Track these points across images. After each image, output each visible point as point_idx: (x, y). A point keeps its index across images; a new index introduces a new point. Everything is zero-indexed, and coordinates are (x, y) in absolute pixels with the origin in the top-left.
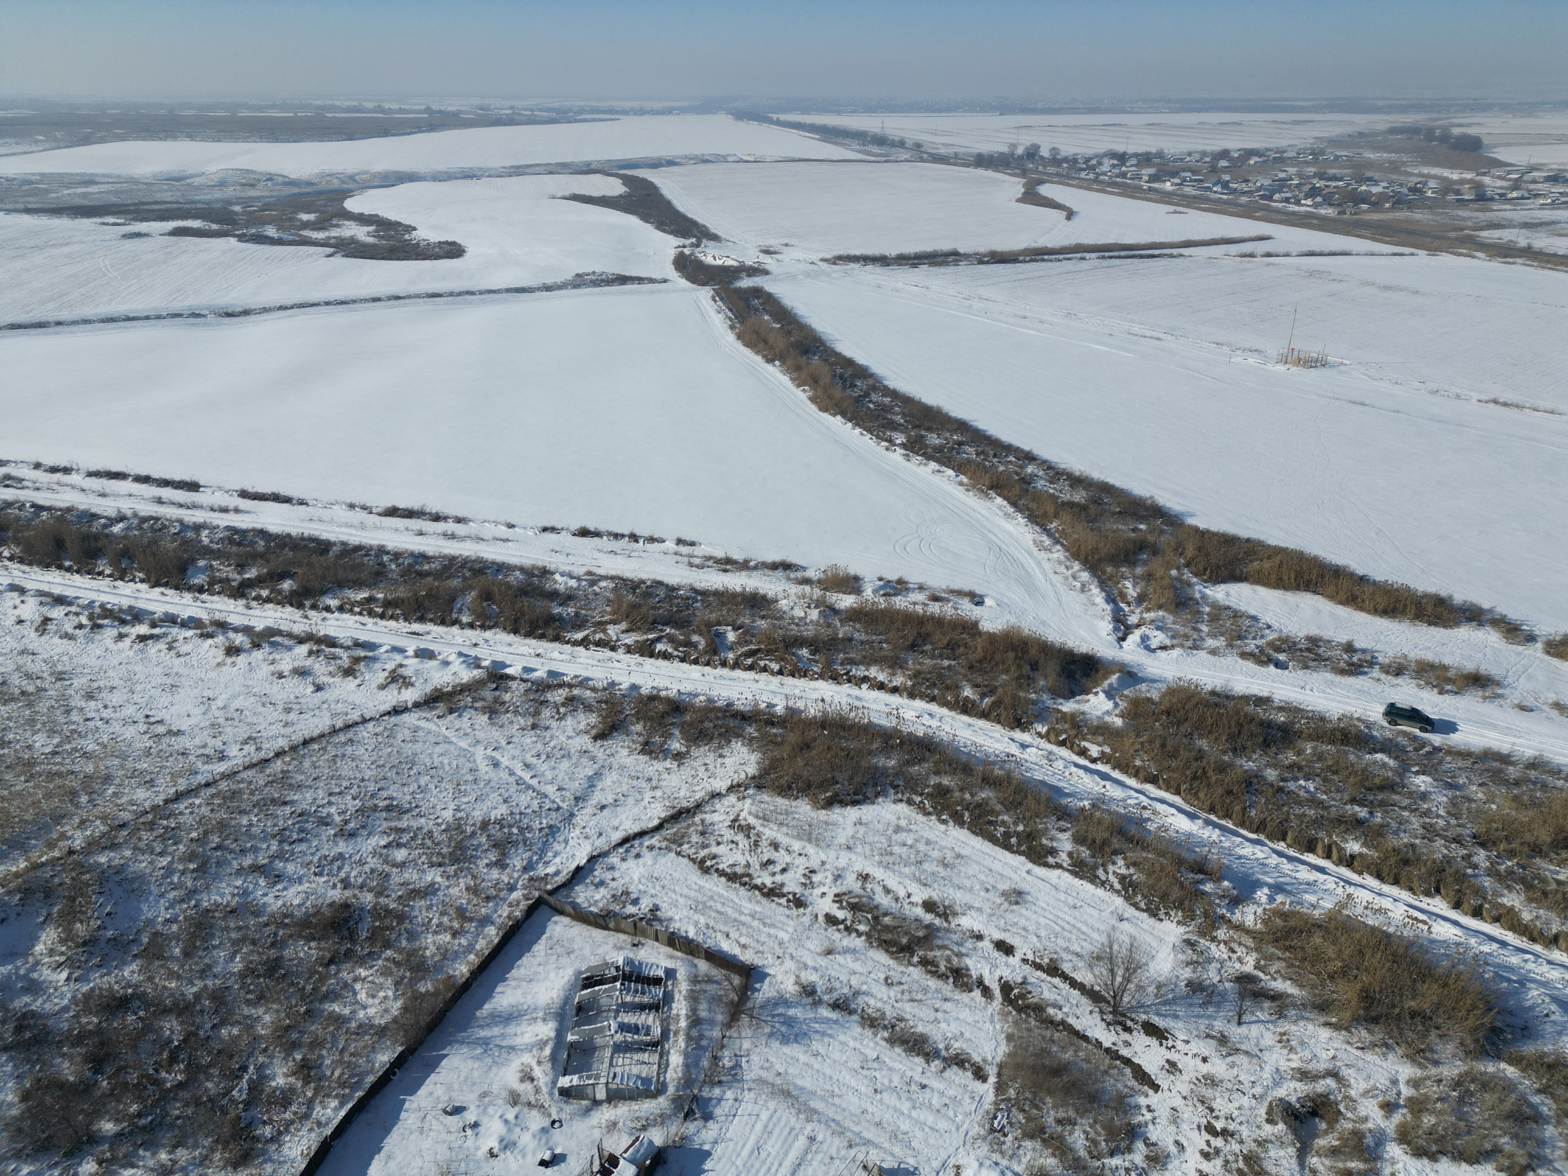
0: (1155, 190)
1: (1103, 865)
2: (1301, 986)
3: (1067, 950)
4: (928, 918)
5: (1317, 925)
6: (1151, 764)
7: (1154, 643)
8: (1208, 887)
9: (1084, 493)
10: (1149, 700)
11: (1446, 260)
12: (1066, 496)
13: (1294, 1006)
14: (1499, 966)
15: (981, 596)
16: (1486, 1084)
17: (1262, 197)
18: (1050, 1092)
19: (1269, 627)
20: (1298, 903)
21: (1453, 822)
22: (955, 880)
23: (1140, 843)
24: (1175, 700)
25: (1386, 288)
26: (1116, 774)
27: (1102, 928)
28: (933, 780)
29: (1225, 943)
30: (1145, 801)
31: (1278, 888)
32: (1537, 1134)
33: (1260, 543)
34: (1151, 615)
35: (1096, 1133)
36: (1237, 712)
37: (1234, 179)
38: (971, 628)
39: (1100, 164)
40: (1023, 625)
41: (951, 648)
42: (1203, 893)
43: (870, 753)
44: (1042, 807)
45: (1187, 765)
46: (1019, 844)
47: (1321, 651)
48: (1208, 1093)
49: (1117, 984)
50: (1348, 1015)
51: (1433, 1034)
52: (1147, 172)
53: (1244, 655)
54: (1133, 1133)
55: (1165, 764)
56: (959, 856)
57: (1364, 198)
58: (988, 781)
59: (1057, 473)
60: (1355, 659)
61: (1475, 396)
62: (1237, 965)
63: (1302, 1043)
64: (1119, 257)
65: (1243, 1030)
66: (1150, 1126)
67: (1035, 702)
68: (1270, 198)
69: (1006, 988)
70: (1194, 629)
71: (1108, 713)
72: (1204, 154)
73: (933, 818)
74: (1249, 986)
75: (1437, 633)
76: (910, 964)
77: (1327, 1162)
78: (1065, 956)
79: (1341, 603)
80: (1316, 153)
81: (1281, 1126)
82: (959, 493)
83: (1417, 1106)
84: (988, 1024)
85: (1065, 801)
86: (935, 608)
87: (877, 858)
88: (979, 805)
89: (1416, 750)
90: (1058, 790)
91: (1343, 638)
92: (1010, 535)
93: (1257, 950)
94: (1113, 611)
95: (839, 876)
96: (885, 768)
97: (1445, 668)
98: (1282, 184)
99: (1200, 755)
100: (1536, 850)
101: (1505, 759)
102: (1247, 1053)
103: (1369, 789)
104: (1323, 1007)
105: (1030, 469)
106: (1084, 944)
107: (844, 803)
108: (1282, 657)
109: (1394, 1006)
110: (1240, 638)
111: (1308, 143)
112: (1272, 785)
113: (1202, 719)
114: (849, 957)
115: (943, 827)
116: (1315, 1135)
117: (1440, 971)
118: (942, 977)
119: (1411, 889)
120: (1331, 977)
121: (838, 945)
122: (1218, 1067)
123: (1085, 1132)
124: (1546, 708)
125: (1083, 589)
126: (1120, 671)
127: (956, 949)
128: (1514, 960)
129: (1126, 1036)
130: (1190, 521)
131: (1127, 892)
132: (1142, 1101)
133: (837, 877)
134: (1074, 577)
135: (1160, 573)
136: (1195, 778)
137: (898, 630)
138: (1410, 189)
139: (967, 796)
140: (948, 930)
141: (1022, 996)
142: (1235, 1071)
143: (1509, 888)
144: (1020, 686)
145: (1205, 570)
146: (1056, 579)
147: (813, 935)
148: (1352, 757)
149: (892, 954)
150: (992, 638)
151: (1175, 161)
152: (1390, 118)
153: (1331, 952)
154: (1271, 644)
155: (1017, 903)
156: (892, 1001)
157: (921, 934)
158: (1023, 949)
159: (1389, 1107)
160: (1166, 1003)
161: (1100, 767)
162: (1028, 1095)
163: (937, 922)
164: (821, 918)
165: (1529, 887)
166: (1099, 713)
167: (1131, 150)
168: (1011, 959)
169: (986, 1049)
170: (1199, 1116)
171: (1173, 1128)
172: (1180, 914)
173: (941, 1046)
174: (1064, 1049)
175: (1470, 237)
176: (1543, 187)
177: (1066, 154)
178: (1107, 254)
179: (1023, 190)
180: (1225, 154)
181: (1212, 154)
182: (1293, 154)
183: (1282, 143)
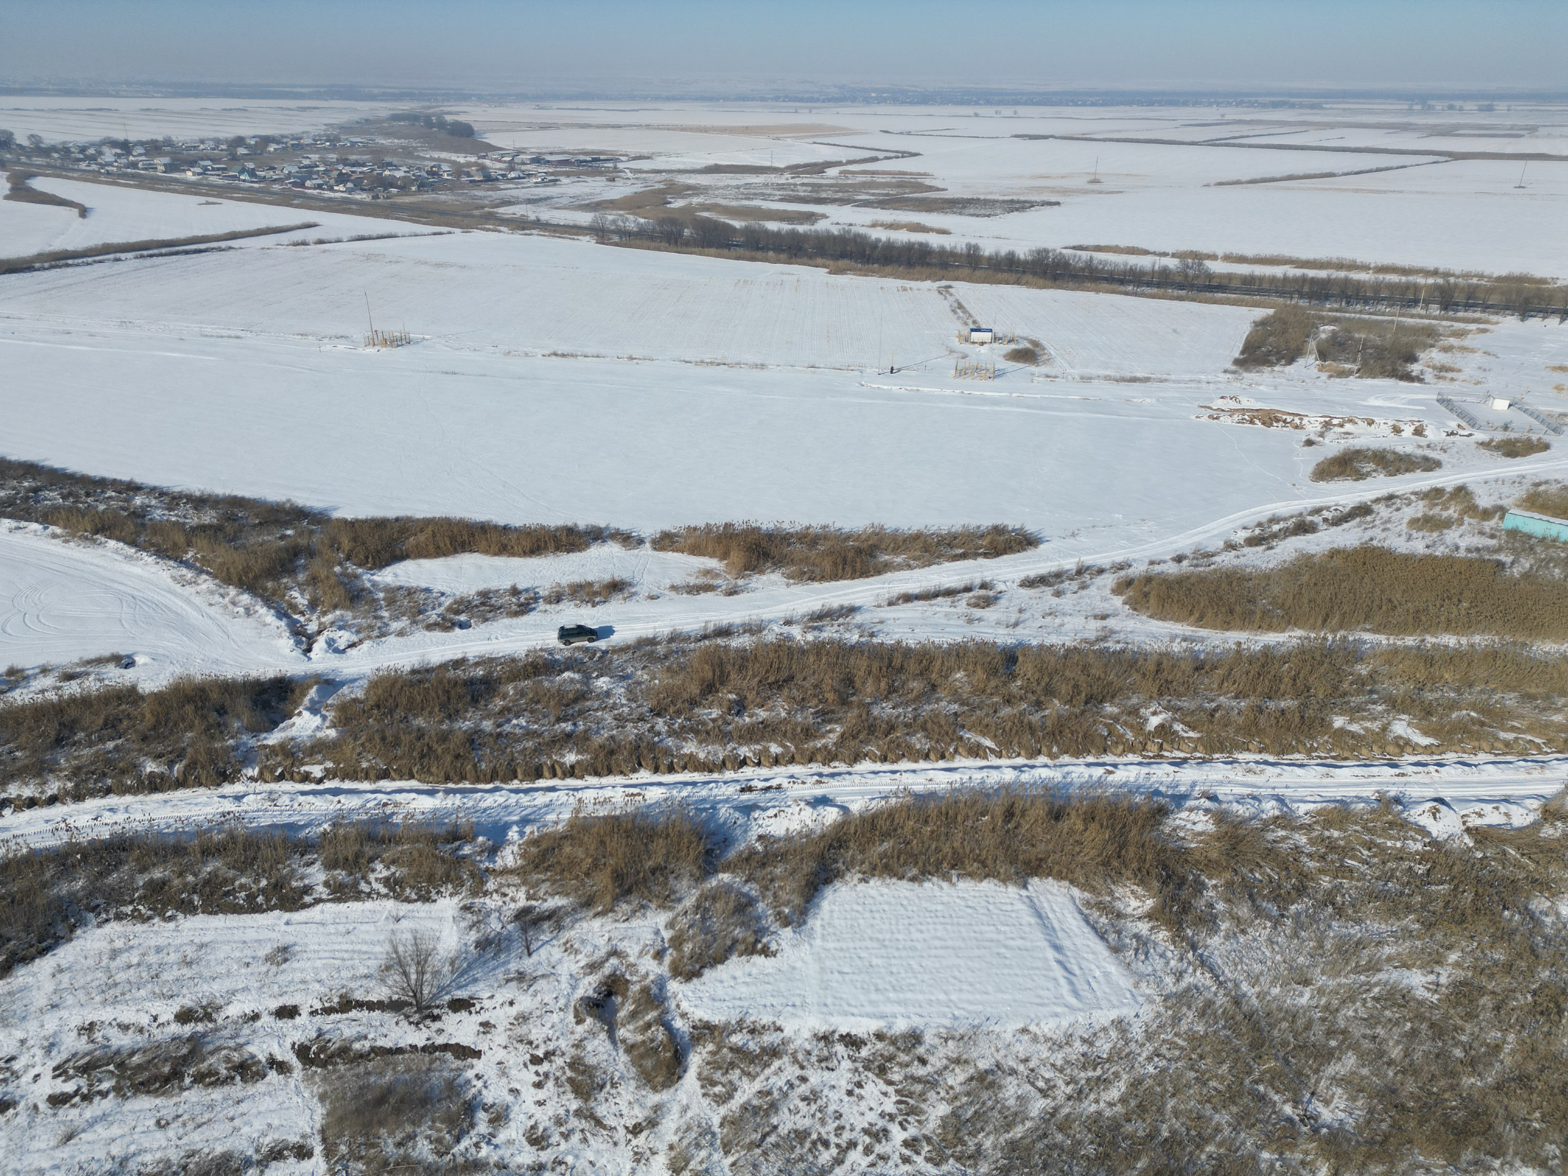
0: (177, 181)
1: (364, 878)
2: (567, 895)
3: (354, 978)
4: (187, 1029)
5: (564, 837)
6: (378, 760)
7: (342, 644)
8: (467, 850)
9: (213, 513)
10: (355, 700)
11: (478, 236)
12: (193, 520)
13: (567, 914)
14: (696, 802)
15: (129, 656)
16: (713, 896)
17: (294, 184)
18: (381, 1123)
19: (443, 594)
20: (545, 826)
21: (634, 705)
22: (206, 973)
23: (392, 840)
24: (380, 691)
25: (438, 265)
26: (347, 785)
27: (382, 938)
28: (141, 880)
29: (496, 891)
30: (383, 798)
31: (524, 821)
32: (754, 914)
33: (409, 520)
34: (329, 618)
35: (439, 1130)
36: (441, 682)
37: (260, 167)
38: (131, 695)
39: (100, 153)
40: (192, 671)
41: (112, 727)
42: (464, 857)
43: (44, 885)
44: (281, 851)
45: (412, 749)
46: (268, 900)
47: (493, 601)
48: (522, 1030)
49: (413, 982)
50: (608, 898)
51: (671, 878)
52: (160, 162)
53: (430, 627)
54: (470, 1108)
55: (391, 755)
56: (202, 946)
57: (389, 183)
58: (208, 851)
59: (174, 498)
60: (522, 600)
61: (540, 352)
62: (512, 905)
63: (583, 942)
64: (161, 255)
65: (535, 957)
66: (484, 1092)
67: (235, 748)
68: (303, 185)
69: (302, 1052)
70: (376, 618)
71: (318, 728)
72: (218, 141)
73: (156, 920)
74: (528, 918)
75: (575, 557)
76: (182, 1089)
77: (631, 1027)
78: (353, 985)
79: (495, 554)
80: (333, 140)
81: (589, 1020)
82: (57, 547)
83: (677, 942)
84: (295, 1099)
85: (302, 835)
86: (73, 688)
87: (98, 999)
88: (207, 882)
89: (591, 659)
90: (292, 827)
91: (507, 585)
92: (141, 578)
93: (524, 883)
94: (288, 625)
95: (52, 1045)
96: (72, 894)
97: (590, 584)
98: (309, 171)
99: (421, 734)
100: (693, 703)
101: (652, 642)
102: (543, 976)
103: (567, 705)
104: (588, 903)
105: (138, 501)
106: (369, 963)
107: (27, 960)
108: (463, 618)
109: (638, 873)
110: (420, 612)
111: (321, 130)
112: (491, 735)
113: (411, 700)
114: (99, 1128)
115: (172, 925)
116: (616, 1011)
117: (660, 827)
118: (228, 1080)
119: (622, 773)
120: (587, 874)
121: (79, 1122)
122: (525, 1002)
123: (428, 1137)
124: (667, 592)
125: (248, 612)
126: (316, 683)
127: (232, 1043)
128: (704, 793)
129: (438, 1025)
130: (336, 515)
131: (394, 891)
132: (470, 1074)
133: (49, 1049)
134: (234, 603)
135: (323, 573)
136: (422, 756)
137: (31, 729)
138: (428, 173)
139: (190, 878)
140: (216, 1030)
141: (322, 1049)
142: (539, 998)
143: (685, 739)
144: (212, 737)
145: (367, 558)
146: (212, 611)
147: (39, 1130)
148: (546, 684)
149: (156, 1093)
150: (159, 698)
151: (189, 149)
152: (389, 105)
153: (580, 853)
154: (449, 609)
155: (286, 960)
156: (175, 1141)
157: (184, 1051)
158: (307, 1001)
159: (659, 955)
160: (462, 975)
161: (328, 784)
162: (360, 1140)
163: (200, 1027)
164: (43, 1106)
165: (697, 732)
166: (309, 732)
167: (133, 137)
168: (298, 1020)
169: (301, 1124)
170: (523, 1053)
171: (504, 1080)
172: (450, 886)
173: (250, 1152)
174: (381, 1074)
175: (490, 213)
176: (532, 168)
177: (52, 143)
178: (145, 253)
179: (9, 185)
180: (240, 141)
181: (226, 141)
182: (310, 141)
183: (296, 129)
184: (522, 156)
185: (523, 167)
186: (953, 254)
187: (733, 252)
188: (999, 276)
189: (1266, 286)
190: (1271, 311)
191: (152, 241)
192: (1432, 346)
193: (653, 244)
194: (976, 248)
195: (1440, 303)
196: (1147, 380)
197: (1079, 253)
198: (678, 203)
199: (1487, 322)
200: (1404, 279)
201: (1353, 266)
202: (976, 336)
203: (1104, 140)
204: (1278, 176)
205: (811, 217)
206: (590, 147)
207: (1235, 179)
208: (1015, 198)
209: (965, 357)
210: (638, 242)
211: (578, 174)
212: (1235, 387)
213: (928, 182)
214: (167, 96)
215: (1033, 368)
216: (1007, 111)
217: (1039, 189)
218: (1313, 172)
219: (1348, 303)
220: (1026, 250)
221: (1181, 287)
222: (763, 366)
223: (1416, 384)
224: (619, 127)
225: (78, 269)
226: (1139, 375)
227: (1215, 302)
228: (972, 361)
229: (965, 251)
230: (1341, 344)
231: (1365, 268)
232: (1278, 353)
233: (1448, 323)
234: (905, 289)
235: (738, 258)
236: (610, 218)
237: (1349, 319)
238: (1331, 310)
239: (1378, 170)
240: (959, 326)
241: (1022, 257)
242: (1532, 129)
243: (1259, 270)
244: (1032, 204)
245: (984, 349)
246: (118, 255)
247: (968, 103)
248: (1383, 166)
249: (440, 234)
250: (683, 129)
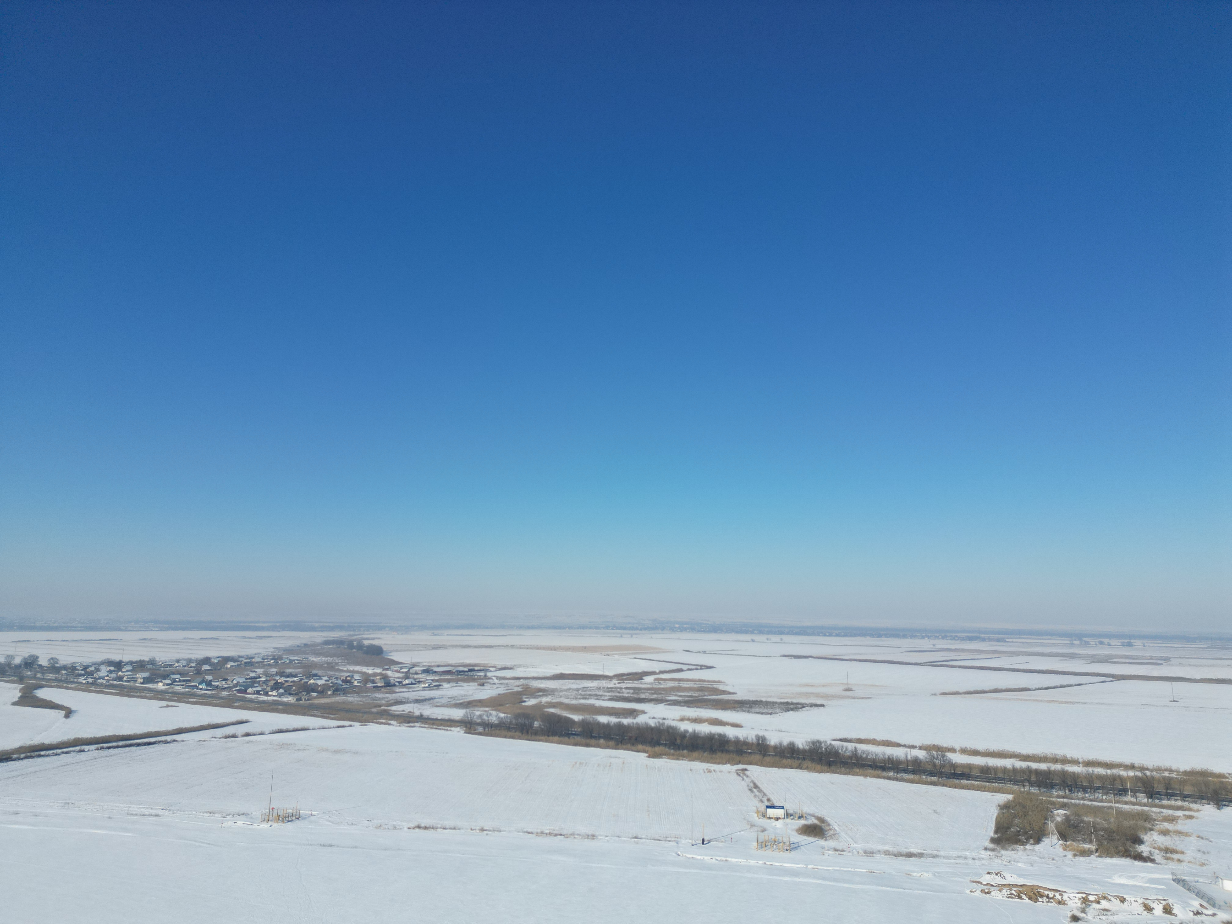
0: (149, 690)
11: (373, 728)
17: (239, 691)
25: (337, 752)
37: (216, 679)
39: (98, 670)
52: (141, 676)
57: (313, 689)
61: (406, 825)
64: (118, 747)
68: (245, 692)
72: (190, 661)
80: (277, 658)
98: (253, 681)
111: (269, 652)
138: (343, 681)
151: (166, 666)
152: (324, 634)
167: (126, 659)
175: (385, 711)
176: (422, 677)
177: (65, 663)
178: (105, 745)
179: (19, 694)
180: (207, 660)
181: (196, 660)
182: (260, 660)
183: (250, 652)
184: (416, 669)
185: (416, 676)
186: (745, 743)
187: (572, 739)
188: (784, 761)
189: (1000, 775)
190: (1010, 797)
191: (115, 736)
192: (1152, 830)
193: (510, 734)
194: (764, 739)
195: (1145, 792)
196: (920, 855)
197: (845, 744)
198: (531, 702)
199: (1190, 809)
200: (1109, 772)
201: (1065, 761)
202: (770, 812)
203: (851, 660)
204: (987, 689)
205: (633, 713)
206: (468, 661)
207: (955, 690)
208: (789, 701)
209: (764, 830)
210: (498, 732)
211: (457, 681)
212: (997, 864)
213: (721, 687)
214: (161, 630)
215: (822, 842)
216: (775, 638)
217: (807, 695)
218: (1012, 687)
219: (1070, 791)
220: (803, 741)
221: (932, 774)
222: (593, 837)
223: (1149, 864)
224: (491, 647)
225: (47, 759)
226: (913, 850)
227: (963, 787)
228: (770, 835)
229: (755, 741)
230: (1075, 827)
231: (1075, 762)
232: (1026, 833)
233: (1158, 810)
234: (710, 771)
235: (576, 744)
236: (478, 713)
237: (1075, 805)
238: (1058, 797)
239: (1062, 686)
240: (756, 802)
241: (801, 746)
242: (1167, 660)
243: (992, 762)
244: (802, 706)
245: (779, 824)
246: (83, 747)
247: (746, 632)
248: (1065, 683)
249: (343, 727)
250: (538, 648)
